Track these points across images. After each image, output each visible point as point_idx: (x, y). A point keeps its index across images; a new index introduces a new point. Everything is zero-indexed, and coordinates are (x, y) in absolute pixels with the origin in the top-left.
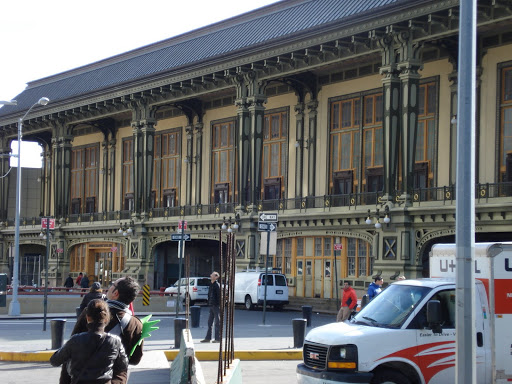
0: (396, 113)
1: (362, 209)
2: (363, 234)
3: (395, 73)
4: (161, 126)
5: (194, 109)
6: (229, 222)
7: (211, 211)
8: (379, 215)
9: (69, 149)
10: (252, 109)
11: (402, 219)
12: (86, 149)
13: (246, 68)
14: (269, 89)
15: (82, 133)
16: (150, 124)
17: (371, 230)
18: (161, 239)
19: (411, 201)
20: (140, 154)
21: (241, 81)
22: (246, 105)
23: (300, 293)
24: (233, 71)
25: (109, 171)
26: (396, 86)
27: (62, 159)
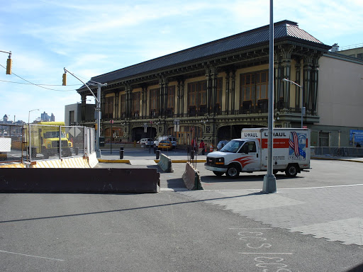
0: (210, 88)
1: (200, 117)
2: (200, 125)
3: (210, 76)
4: (134, 91)
5: (144, 86)
6: (157, 121)
7: (151, 118)
8: (205, 119)
9: (104, 98)
10: (164, 86)
11: (212, 121)
12: (109, 98)
13: (162, 73)
14: (169, 80)
15: (108, 93)
16: (131, 91)
17: (202, 124)
18: (134, 127)
19: (215, 115)
20: (128, 100)
21: (161, 77)
22: (162, 85)
23: (180, 143)
24: (158, 74)
25: (117, 105)
26: (210, 80)
27: (105, 102)
